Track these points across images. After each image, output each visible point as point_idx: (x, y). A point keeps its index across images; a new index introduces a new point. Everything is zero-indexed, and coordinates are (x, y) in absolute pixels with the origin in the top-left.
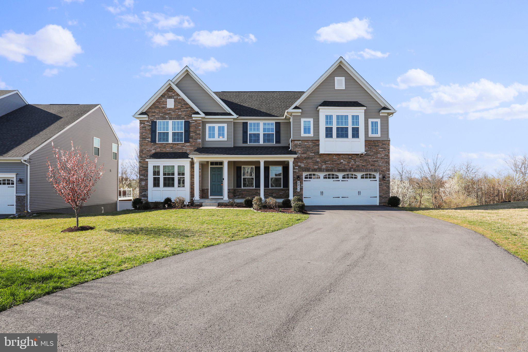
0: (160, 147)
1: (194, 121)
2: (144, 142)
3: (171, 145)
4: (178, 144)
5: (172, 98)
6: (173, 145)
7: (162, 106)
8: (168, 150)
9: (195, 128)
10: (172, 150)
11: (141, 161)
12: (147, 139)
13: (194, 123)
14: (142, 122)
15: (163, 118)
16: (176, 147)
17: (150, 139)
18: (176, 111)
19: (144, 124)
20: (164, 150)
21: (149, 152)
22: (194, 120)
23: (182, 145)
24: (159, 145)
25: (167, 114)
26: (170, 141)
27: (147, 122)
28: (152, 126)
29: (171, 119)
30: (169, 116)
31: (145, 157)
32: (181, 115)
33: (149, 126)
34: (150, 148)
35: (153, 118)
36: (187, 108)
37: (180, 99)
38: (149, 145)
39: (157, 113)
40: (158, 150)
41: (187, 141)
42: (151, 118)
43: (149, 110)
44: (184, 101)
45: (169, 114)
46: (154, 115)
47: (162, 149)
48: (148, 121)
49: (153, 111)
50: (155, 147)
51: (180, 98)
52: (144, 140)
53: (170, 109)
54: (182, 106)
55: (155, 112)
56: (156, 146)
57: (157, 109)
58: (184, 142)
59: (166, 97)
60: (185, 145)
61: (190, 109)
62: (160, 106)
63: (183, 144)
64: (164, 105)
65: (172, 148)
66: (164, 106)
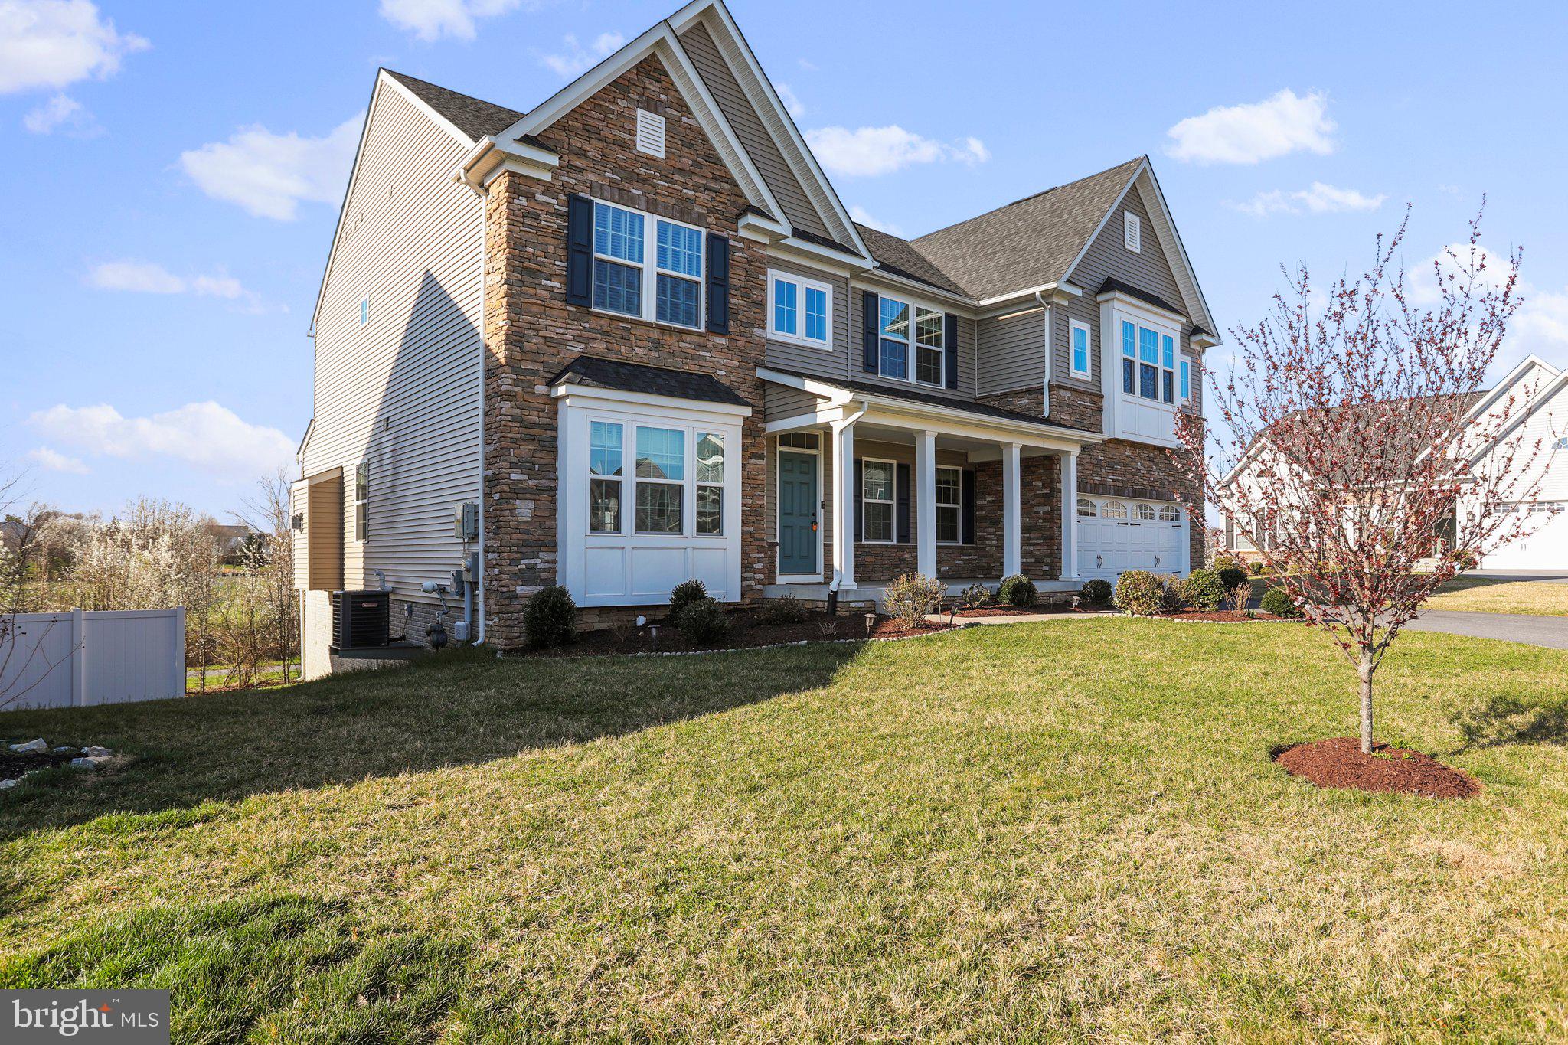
0: (604, 333)
1: (742, 246)
2: (532, 291)
3: (655, 334)
4: (682, 332)
5: (660, 110)
6: (663, 334)
7: (617, 133)
8: (641, 354)
9: (745, 274)
10: (657, 355)
11: (516, 389)
12: (544, 282)
13: (740, 250)
14: (518, 186)
15: (621, 197)
16: (675, 346)
17: (559, 285)
18: (676, 177)
19: (531, 197)
20: (624, 353)
21: (555, 351)
22: (742, 239)
23: (696, 339)
24: (602, 322)
25: (635, 177)
26: (649, 312)
27: (543, 193)
28: (570, 216)
29: (652, 208)
30: (644, 194)
31: (535, 373)
32: (694, 201)
33: (556, 214)
34: (562, 331)
35: (572, 181)
36: (716, 178)
37: (689, 128)
38: (555, 313)
39: (595, 162)
40: (598, 347)
41: (718, 324)
42: (566, 179)
43: (558, 137)
44: (706, 140)
45: (645, 180)
46: (579, 164)
47: (615, 347)
48: (548, 189)
49: (576, 143)
50: (584, 329)
51: (691, 121)
52: (531, 280)
53: (649, 161)
54: (696, 164)
55: (582, 154)
56: (587, 325)
57: (592, 141)
58: (703, 329)
59: (636, 97)
60: (710, 345)
61: (727, 186)
62: (606, 132)
63: (699, 334)
64: (623, 129)
65: (657, 346)
66: (623, 135)
